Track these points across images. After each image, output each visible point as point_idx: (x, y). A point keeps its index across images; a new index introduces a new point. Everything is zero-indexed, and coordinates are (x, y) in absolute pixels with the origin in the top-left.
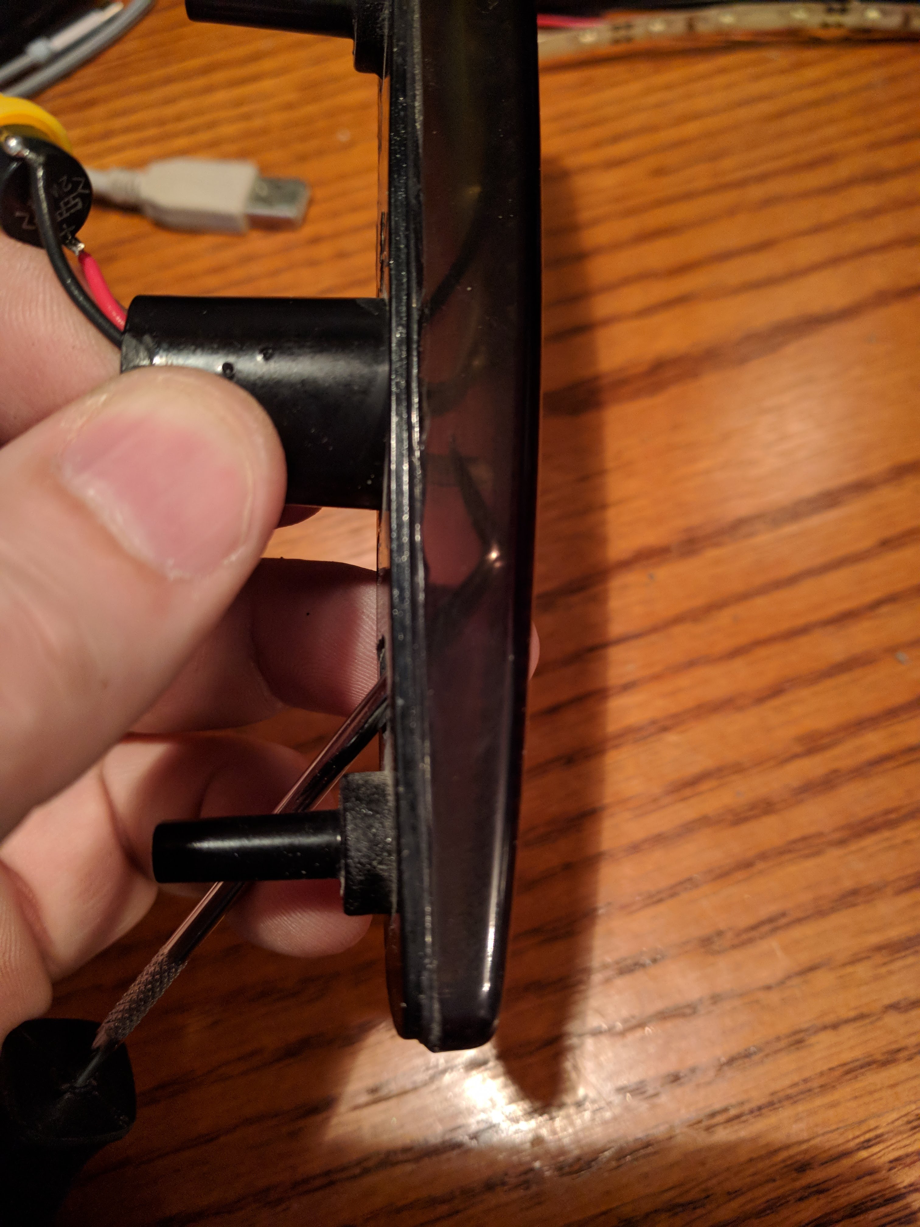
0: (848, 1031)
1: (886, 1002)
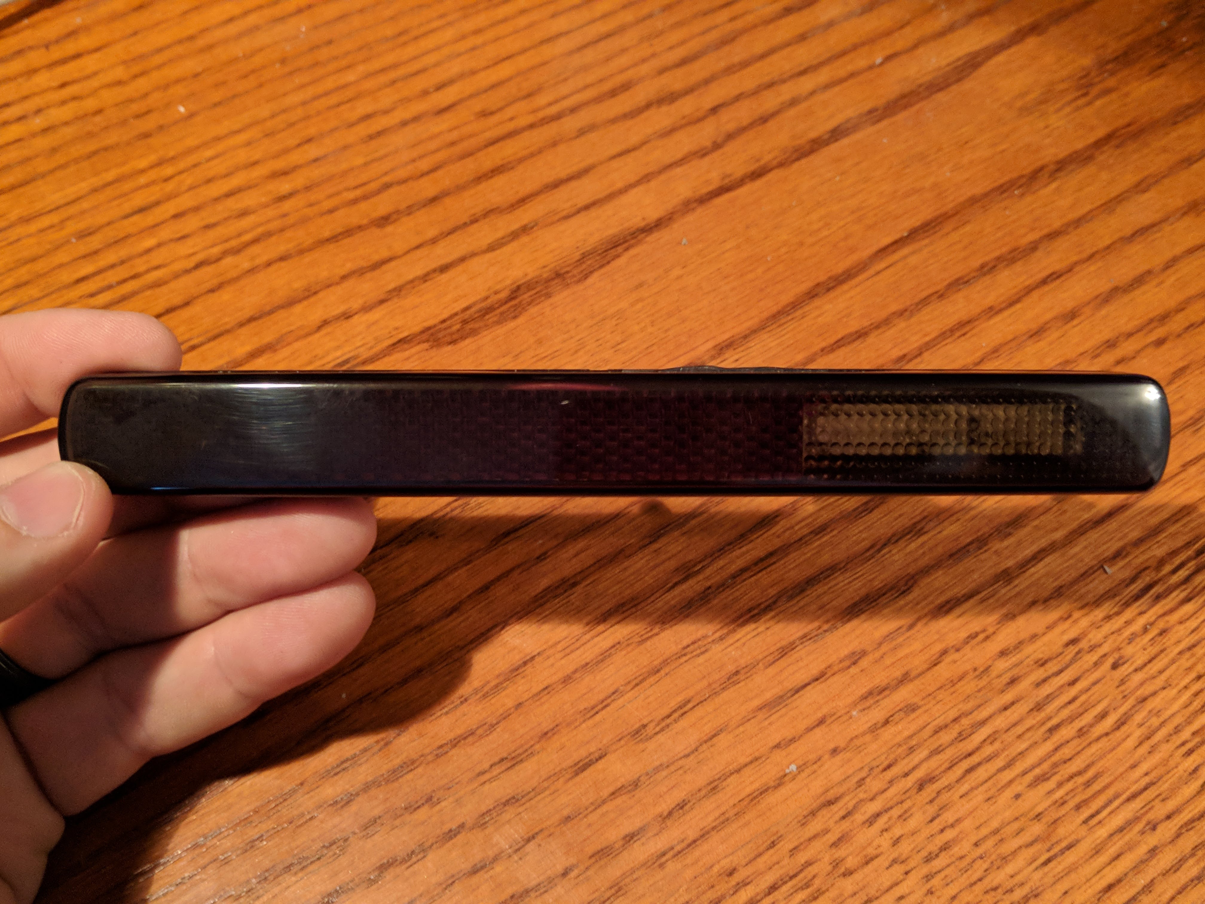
0: (747, 771)
1: (771, 744)
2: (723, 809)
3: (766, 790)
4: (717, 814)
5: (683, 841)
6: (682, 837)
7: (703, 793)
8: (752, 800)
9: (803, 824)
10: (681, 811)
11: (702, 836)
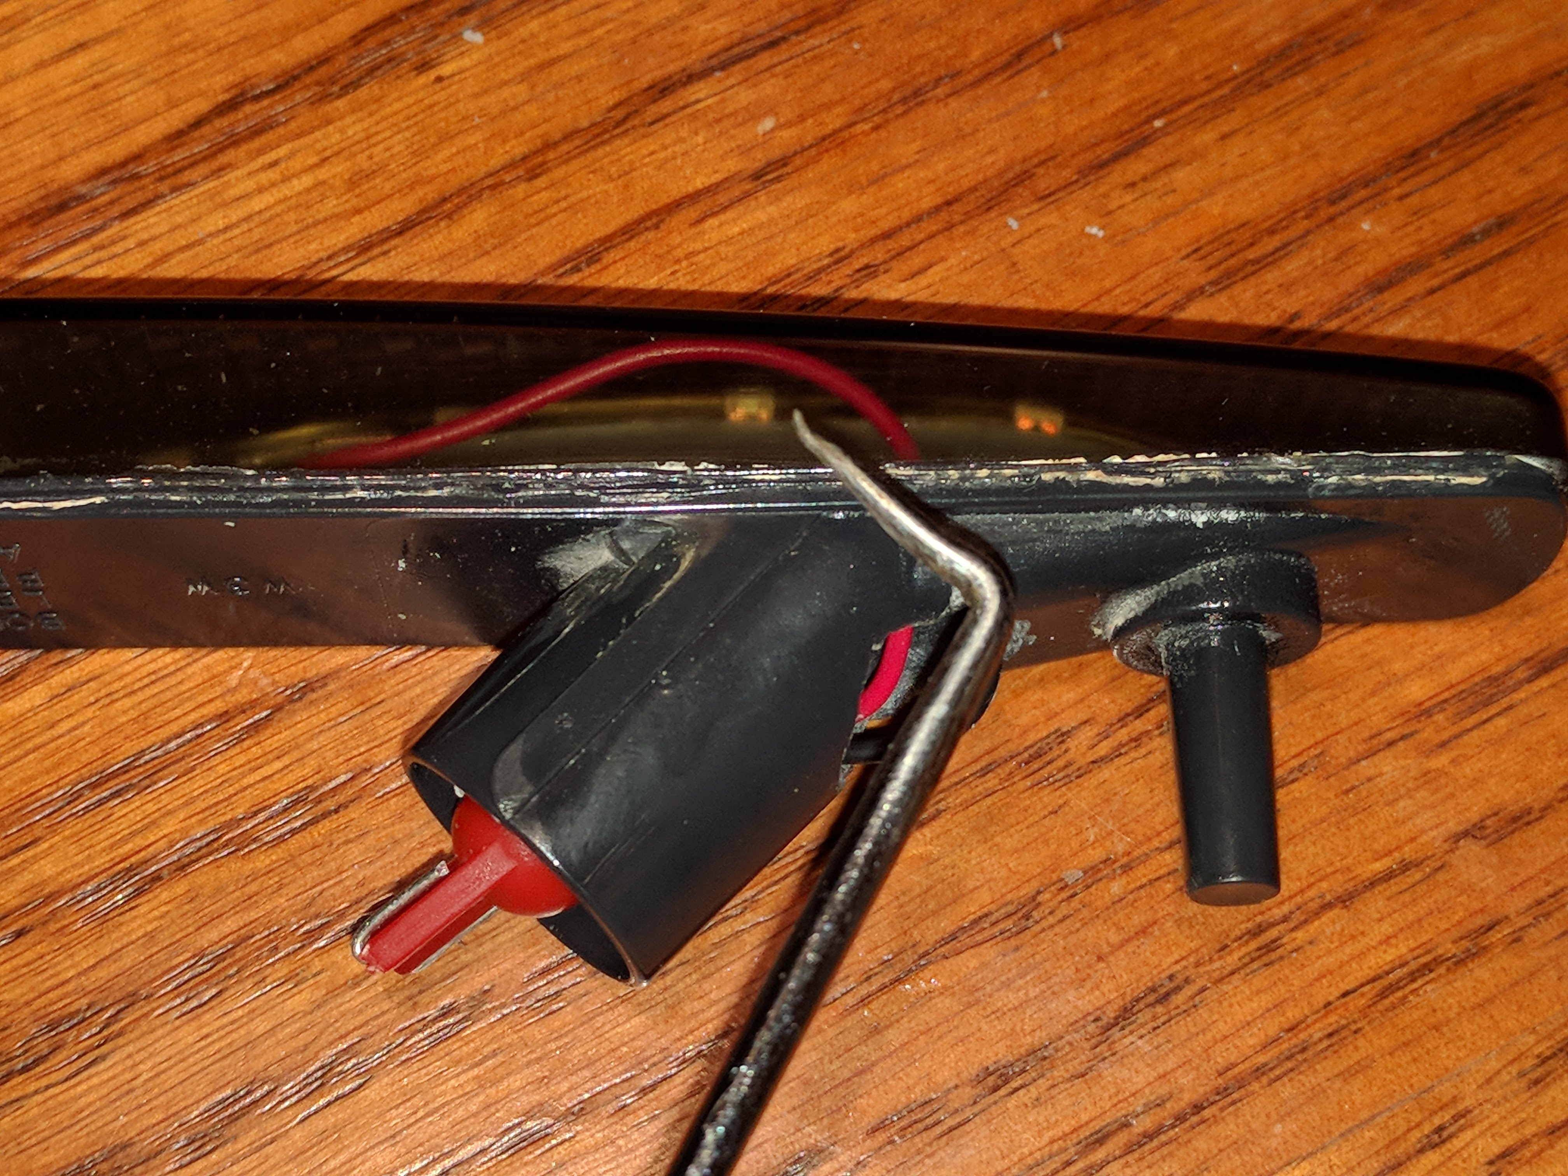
2: (1292, 1014)
3: (1428, 968)
4: (1272, 1027)
5: (1160, 1104)
6: (1163, 1090)
7: (1232, 960)
8: (1383, 995)
9: (1537, 1082)
10: (1159, 1009)
11: (1223, 1092)
